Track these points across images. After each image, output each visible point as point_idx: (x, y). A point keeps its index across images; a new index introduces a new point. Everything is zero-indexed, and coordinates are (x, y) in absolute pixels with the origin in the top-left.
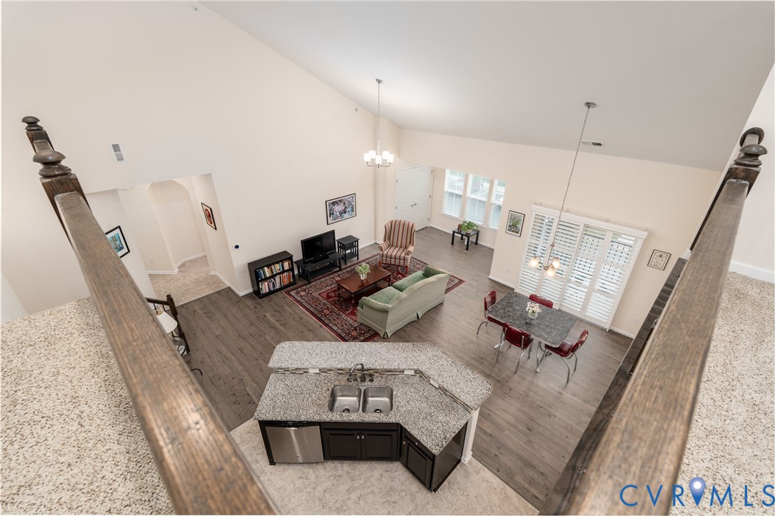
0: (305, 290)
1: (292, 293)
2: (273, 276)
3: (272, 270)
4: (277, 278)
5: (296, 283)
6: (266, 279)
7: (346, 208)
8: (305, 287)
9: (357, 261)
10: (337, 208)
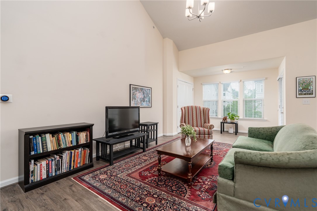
0: (106, 173)
1: (87, 178)
2: (59, 152)
3: (58, 140)
4: (66, 156)
5: (92, 166)
6: (46, 155)
7: (144, 97)
8: (105, 169)
9: (155, 145)
10: (138, 94)
